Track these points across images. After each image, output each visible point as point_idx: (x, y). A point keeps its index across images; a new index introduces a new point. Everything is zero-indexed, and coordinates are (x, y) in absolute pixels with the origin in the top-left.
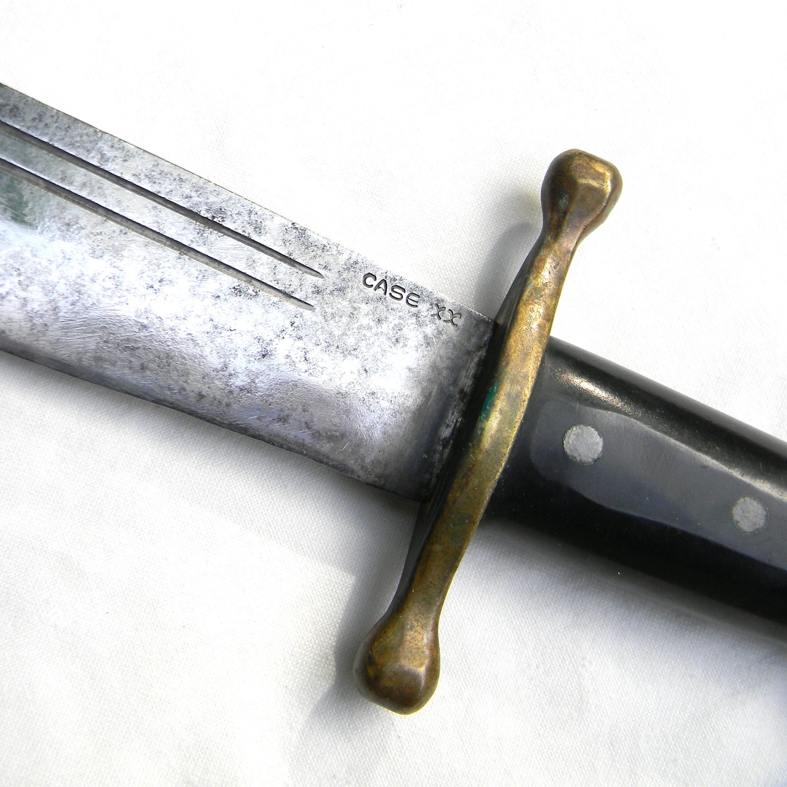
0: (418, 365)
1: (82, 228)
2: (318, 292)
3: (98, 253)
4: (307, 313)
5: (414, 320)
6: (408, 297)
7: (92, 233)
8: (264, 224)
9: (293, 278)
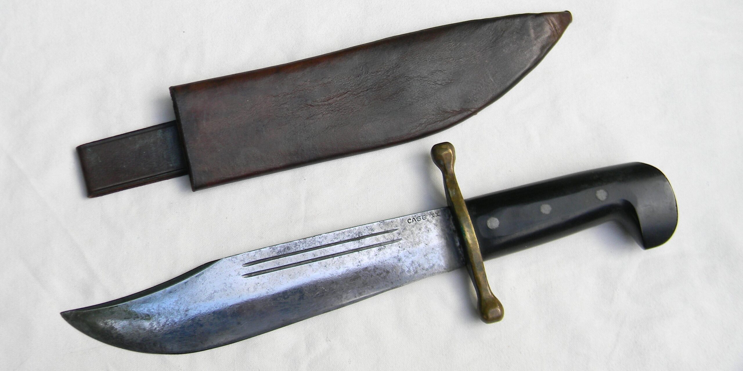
0: (438, 233)
1: (329, 264)
2: (399, 234)
3: (338, 267)
4: (401, 242)
5: (428, 222)
6: (422, 217)
7: (333, 264)
8: (372, 228)
9: (391, 236)
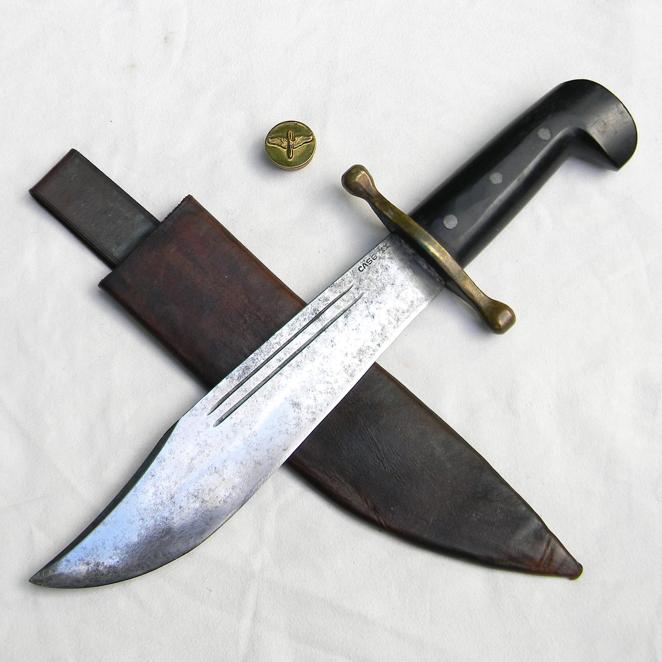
0: (398, 265)
1: (301, 361)
2: (358, 289)
3: (313, 359)
4: (364, 296)
5: (381, 260)
6: (373, 259)
7: (304, 359)
8: (325, 297)
9: (349, 295)
